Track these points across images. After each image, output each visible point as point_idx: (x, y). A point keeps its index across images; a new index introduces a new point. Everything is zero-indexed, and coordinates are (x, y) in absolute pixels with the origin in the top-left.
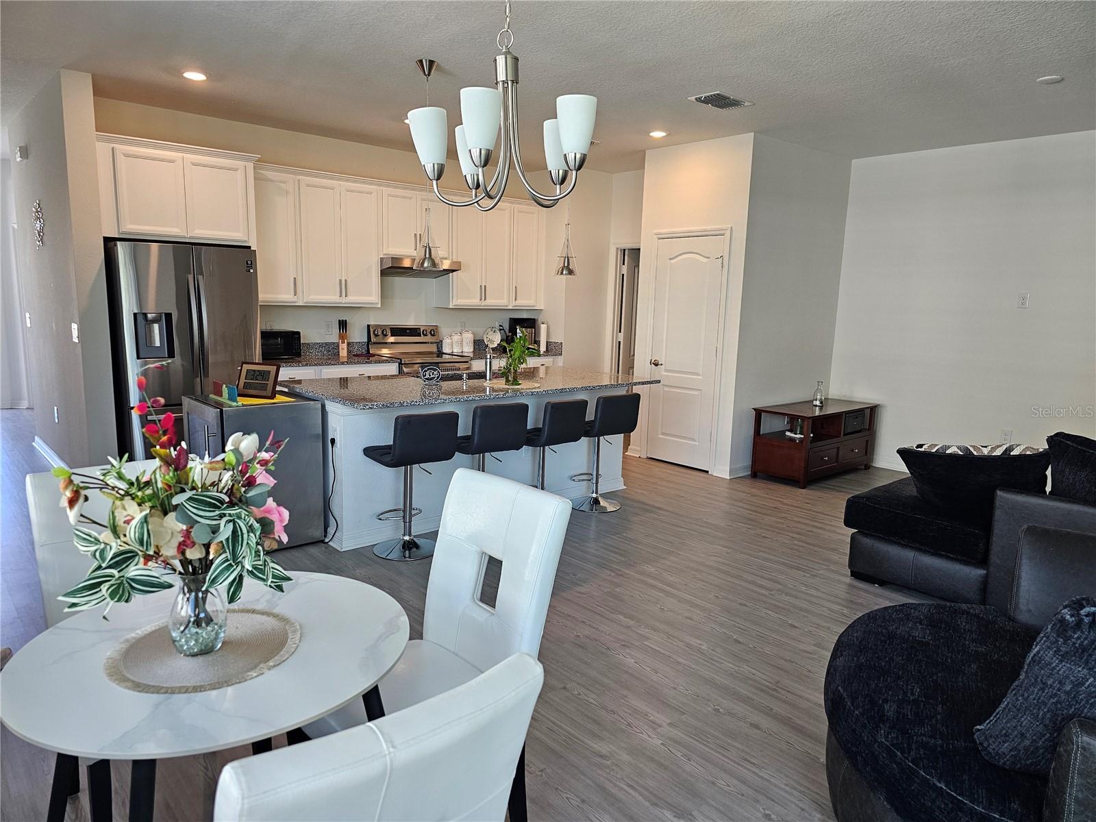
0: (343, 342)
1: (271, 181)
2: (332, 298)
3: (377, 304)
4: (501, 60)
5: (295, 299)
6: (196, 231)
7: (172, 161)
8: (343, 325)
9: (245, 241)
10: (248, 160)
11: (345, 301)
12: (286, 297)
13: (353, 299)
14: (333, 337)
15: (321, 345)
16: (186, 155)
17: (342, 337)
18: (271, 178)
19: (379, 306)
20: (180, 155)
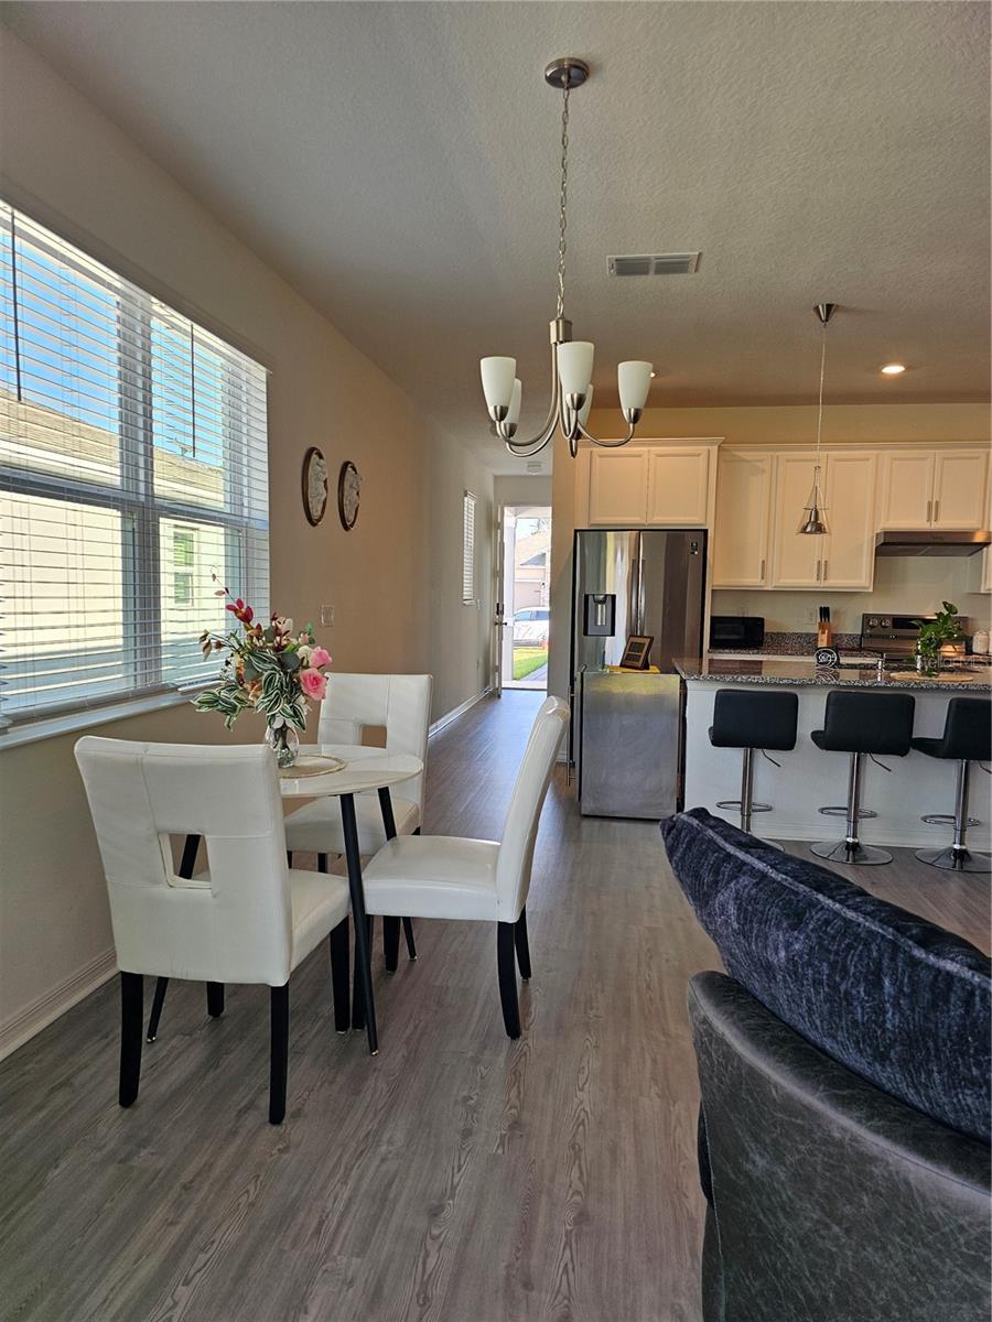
0: (823, 633)
1: (748, 461)
2: (809, 582)
3: (868, 588)
4: (553, 325)
5: (763, 583)
6: (655, 518)
7: (640, 456)
8: (825, 612)
9: (702, 525)
10: (712, 444)
11: (823, 585)
12: (752, 580)
13: (835, 582)
14: (811, 626)
15: (800, 636)
16: (652, 448)
17: (822, 627)
18: (746, 458)
19: (871, 590)
20: (646, 449)
